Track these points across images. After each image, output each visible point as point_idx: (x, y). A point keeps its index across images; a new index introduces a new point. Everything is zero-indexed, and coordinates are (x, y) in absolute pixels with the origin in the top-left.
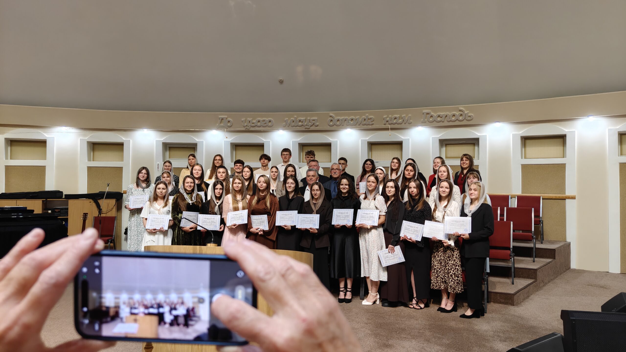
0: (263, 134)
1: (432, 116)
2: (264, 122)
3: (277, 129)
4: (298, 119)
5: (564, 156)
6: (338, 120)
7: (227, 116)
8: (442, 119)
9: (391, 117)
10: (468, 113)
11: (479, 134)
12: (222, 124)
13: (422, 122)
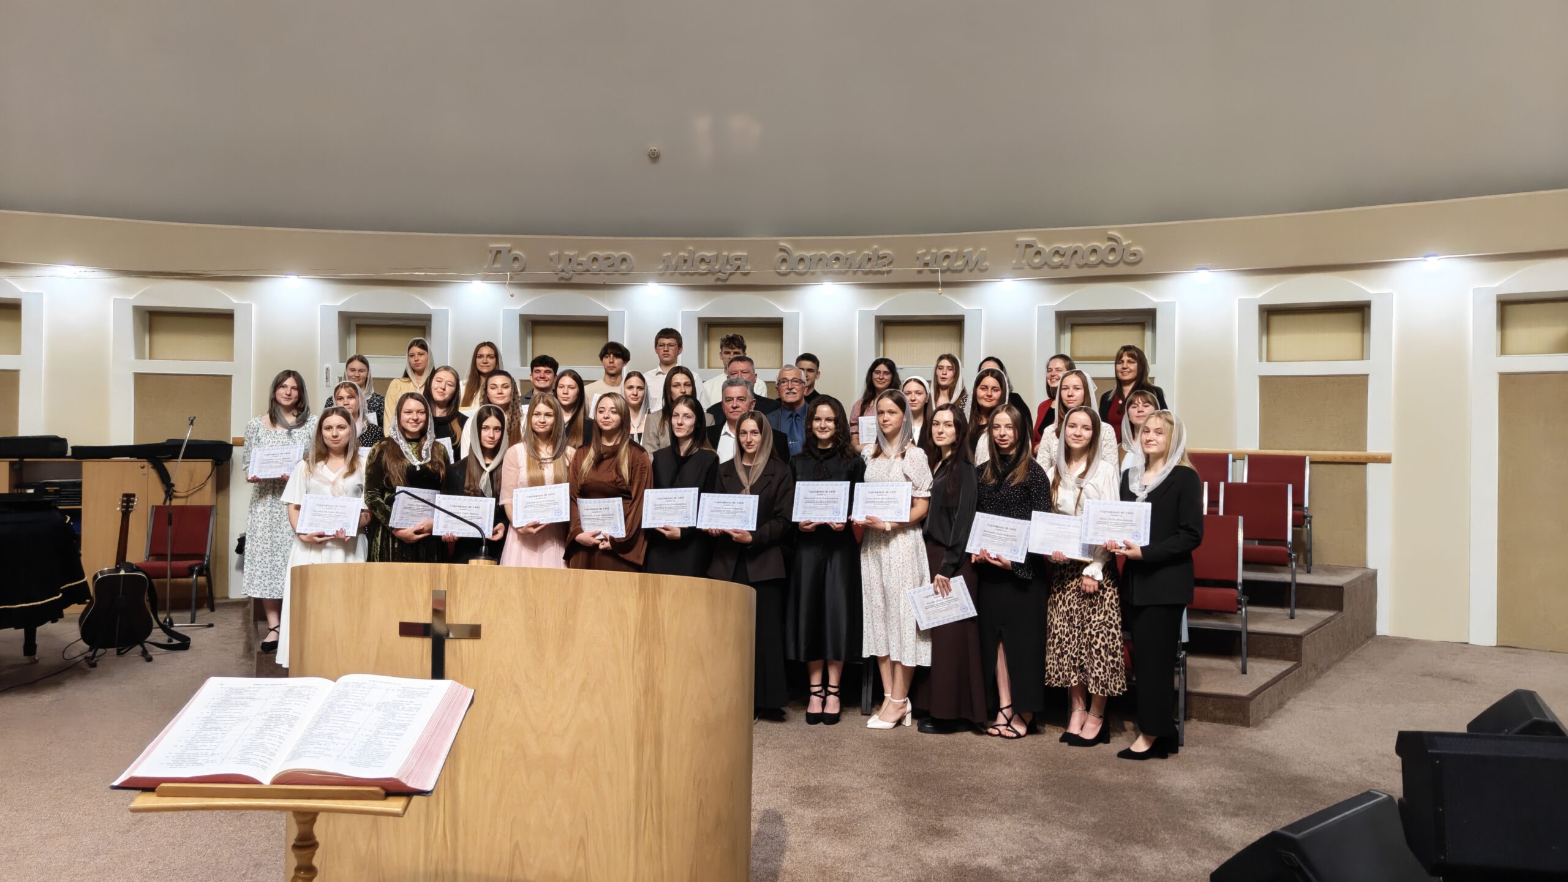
0: (606, 293)
1: (1038, 253)
2: (610, 262)
3: (642, 279)
4: (697, 255)
5: (1363, 354)
6: (802, 260)
7: (509, 245)
8: (1063, 259)
9: (937, 253)
10: (1129, 245)
11: (1155, 300)
12: (498, 266)
13: (1014, 269)
